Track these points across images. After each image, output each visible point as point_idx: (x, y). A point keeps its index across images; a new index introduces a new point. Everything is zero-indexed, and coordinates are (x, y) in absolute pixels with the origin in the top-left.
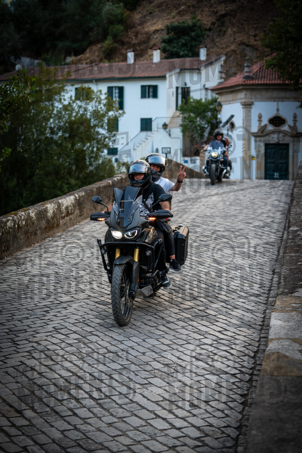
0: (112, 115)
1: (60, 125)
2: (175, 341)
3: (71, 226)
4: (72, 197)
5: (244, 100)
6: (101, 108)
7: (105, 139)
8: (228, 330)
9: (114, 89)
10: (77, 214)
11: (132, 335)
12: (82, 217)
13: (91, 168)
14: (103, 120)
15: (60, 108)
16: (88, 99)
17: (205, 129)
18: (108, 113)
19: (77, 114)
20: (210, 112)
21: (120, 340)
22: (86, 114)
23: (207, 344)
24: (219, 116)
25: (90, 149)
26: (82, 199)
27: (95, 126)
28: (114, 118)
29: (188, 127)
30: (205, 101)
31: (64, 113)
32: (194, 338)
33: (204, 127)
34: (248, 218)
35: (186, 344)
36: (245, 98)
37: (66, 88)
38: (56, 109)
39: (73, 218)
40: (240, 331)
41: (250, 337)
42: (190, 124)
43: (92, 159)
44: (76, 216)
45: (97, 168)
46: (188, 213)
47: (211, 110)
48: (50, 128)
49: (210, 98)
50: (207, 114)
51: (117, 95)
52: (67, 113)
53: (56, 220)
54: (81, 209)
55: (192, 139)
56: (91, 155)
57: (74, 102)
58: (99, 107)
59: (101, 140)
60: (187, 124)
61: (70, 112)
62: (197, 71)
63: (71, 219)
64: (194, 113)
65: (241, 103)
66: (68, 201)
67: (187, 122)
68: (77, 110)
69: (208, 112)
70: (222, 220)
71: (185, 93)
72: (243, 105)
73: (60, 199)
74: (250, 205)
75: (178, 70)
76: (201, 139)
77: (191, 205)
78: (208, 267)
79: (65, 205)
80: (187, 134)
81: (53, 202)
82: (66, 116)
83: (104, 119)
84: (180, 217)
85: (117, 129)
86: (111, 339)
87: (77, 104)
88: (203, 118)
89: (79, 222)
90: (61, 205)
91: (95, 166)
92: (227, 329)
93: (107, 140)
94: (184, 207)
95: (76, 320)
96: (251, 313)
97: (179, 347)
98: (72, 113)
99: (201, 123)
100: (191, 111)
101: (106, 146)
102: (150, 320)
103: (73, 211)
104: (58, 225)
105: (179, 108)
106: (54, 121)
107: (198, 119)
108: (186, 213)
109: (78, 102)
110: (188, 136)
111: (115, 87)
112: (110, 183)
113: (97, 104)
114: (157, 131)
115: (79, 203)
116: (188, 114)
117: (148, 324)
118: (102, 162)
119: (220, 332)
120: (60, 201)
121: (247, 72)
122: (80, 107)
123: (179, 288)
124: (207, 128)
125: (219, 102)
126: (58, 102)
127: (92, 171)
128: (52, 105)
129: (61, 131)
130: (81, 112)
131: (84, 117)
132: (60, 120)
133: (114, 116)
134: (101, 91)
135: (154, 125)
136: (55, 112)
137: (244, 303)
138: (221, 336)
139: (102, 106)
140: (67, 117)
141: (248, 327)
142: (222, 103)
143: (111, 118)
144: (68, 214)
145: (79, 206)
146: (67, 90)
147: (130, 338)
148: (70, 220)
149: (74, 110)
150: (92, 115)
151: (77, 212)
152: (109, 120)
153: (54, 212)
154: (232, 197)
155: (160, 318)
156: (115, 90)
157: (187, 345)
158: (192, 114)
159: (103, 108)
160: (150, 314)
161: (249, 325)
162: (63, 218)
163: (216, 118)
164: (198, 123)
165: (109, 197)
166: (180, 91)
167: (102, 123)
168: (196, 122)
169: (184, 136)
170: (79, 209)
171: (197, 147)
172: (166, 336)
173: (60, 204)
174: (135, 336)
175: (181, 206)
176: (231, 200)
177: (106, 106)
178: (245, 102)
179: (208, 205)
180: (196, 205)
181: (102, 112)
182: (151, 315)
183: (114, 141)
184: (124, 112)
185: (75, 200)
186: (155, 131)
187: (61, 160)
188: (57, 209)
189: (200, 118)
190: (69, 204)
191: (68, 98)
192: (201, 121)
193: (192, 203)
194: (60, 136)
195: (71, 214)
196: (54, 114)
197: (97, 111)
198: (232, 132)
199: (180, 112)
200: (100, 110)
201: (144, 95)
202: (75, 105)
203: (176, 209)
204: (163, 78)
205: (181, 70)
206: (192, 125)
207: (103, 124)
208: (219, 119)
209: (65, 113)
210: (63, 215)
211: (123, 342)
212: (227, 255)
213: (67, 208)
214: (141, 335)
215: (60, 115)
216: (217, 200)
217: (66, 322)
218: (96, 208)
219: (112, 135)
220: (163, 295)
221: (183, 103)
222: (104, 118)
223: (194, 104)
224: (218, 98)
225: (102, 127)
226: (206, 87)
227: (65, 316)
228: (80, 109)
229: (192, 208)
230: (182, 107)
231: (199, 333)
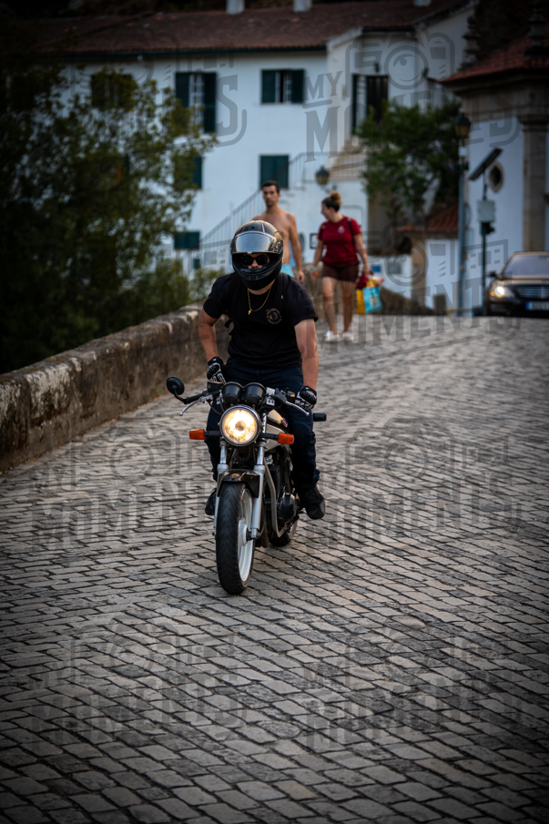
0: (184, 146)
1: (48, 171)
2: (322, 788)
3: (59, 446)
4: (63, 368)
5: (527, 111)
6: (154, 127)
7: (164, 208)
8: (474, 758)
9: (192, 79)
10: (76, 413)
11: (203, 771)
12: (91, 420)
13: (127, 286)
14: (157, 160)
15: (48, 128)
16: (121, 104)
17: (425, 184)
18: (172, 142)
19: (92, 142)
20: (440, 140)
21: (168, 783)
22: (116, 143)
23: (413, 800)
24: (462, 151)
25: (126, 234)
26: (91, 371)
27: (139, 175)
28: (187, 155)
29: (383, 179)
30: (429, 113)
31: (56, 140)
32: (377, 782)
33: (423, 180)
34: (534, 425)
35: (355, 798)
36: (530, 105)
37: (61, 75)
38: (36, 130)
39: (64, 424)
40: (508, 759)
41: (535, 778)
42: (388, 171)
43: (132, 262)
44: (74, 419)
45: (143, 284)
46: (374, 410)
47: (440, 135)
48: (22, 178)
49: (438, 103)
50: (431, 146)
51: (199, 94)
52: (66, 139)
53: (16, 430)
54: (87, 400)
55: (391, 211)
56: (128, 251)
57: (84, 110)
58: (150, 125)
59: (152, 212)
60: (381, 173)
61: (73, 139)
62: (408, 34)
63: (58, 426)
64: (399, 143)
65: (520, 118)
66: (51, 376)
67: (380, 166)
68: (92, 133)
69: (434, 140)
70: (466, 431)
71: (376, 88)
72: (524, 123)
73: (30, 372)
74: (542, 391)
75: (358, 32)
76: (415, 211)
77: (384, 387)
78: (423, 566)
79: (43, 389)
80: (380, 196)
81: (8, 380)
82: (63, 147)
83: (162, 157)
84: (353, 423)
85: (197, 183)
86: (142, 780)
87: (91, 116)
88: (422, 155)
89: (82, 434)
90: (33, 387)
91: (138, 278)
92: (472, 753)
93: (169, 211)
94: (364, 394)
95: (50, 721)
96: (540, 704)
97: (333, 807)
98: (78, 139)
99: (416, 170)
100: (390, 138)
101: (168, 228)
102: (255, 724)
103: (64, 405)
104: (23, 443)
105: (358, 130)
106: (33, 160)
107: (409, 159)
108: (369, 410)
109: (96, 113)
110: (383, 203)
111: (196, 74)
112: (167, 328)
113: (144, 119)
114: (303, 189)
115: (82, 384)
116: (383, 146)
117: (249, 736)
118: (157, 269)
119: (450, 761)
120: (29, 377)
121: (535, 38)
122: (100, 125)
123: (341, 626)
124: (430, 182)
125: (463, 114)
126: (42, 111)
127: (128, 293)
128: (28, 120)
129: (50, 186)
130: (102, 139)
131: (110, 151)
132: (48, 160)
133: (188, 148)
134: (154, 84)
135: (294, 174)
136: (33, 138)
137: (520, 672)
138: (455, 775)
139: (157, 121)
140: (66, 150)
141: (531, 746)
142: (471, 119)
143: (181, 153)
144: (51, 412)
145: (81, 391)
146: (64, 79)
147: (196, 779)
148: (56, 429)
149: (84, 133)
150: (130, 147)
151: (77, 405)
152: (175, 159)
153: (11, 407)
154: (492, 368)
155: (284, 717)
156: (195, 80)
157: (358, 801)
158: (393, 147)
159: (160, 127)
160: (257, 705)
161: (534, 742)
162: (38, 422)
163: (456, 157)
164: (409, 169)
165: (166, 366)
166: (362, 84)
167: (158, 166)
168: (404, 165)
169: (371, 202)
170: (82, 399)
171: (405, 232)
172: (299, 773)
173: (28, 385)
174: (211, 773)
175: (356, 392)
176: (489, 376)
177: (170, 124)
178: (529, 116)
179: (428, 388)
180: (395, 388)
181: (156, 139)
182: (259, 710)
183: (189, 214)
184: (214, 140)
185: (71, 374)
186: (296, 188)
187: (49, 263)
188: (21, 399)
189: (415, 156)
190: (55, 386)
191: (70, 101)
192: (416, 164)
193: (386, 383)
194: (47, 202)
195: (60, 412)
196: (32, 143)
197: (143, 136)
198: (496, 191)
199: (362, 140)
200: (151, 132)
201: (268, 97)
202: (86, 119)
203: (344, 398)
204: (319, 51)
205: (366, 30)
206: (392, 174)
207: (159, 169)
208: (463, 158)
209: (61, 140)
210: (38, 415)
211: (175, 791)
212: (476, 531)
213: (48, 396)
214: (229, 768)
215: (46, 145)
216: (454, 376)
217: (20, 727)
218: (128, 395)
219: (184, 199)
220: (296, 647)
221: (371, 117)
222: (163, 153)
223: (396, 120)
224: (460, 105)
225: (156, 176)
226: (431, 75)
227: (20, 709)
228: (100, 132)
229: (386, 397)
230: (365, 127)
231: (393, 763)
